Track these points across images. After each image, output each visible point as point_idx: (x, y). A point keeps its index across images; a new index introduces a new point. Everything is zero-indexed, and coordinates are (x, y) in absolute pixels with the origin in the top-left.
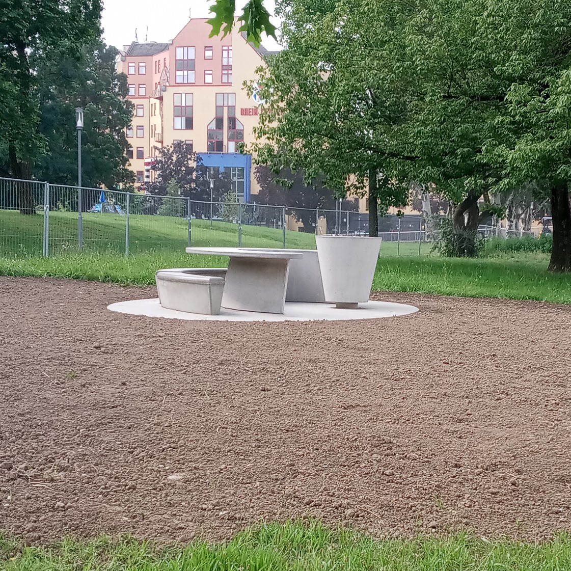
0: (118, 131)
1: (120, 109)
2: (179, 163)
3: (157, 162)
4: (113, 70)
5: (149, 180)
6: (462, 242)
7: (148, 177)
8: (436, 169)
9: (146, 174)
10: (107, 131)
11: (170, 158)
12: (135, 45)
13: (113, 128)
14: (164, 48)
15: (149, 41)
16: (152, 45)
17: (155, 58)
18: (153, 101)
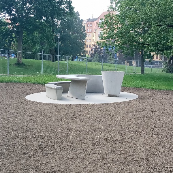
0: (83, 41)
1: (83, 35)
2: (98, 48)
3: (93, 48)
4: (82, 25)
5: (92, 53)
6: (170, 69)
7: (91, 52)
8: (155, 48)
9: (91, 51)
10: (80, 41)
11: (96, 47)
12: (89, 19)
13: (81, 40)
14: (96, 19)
15: (93, 18)
16: (93, 19)
17: (94, 22)
18: (93, 33)
